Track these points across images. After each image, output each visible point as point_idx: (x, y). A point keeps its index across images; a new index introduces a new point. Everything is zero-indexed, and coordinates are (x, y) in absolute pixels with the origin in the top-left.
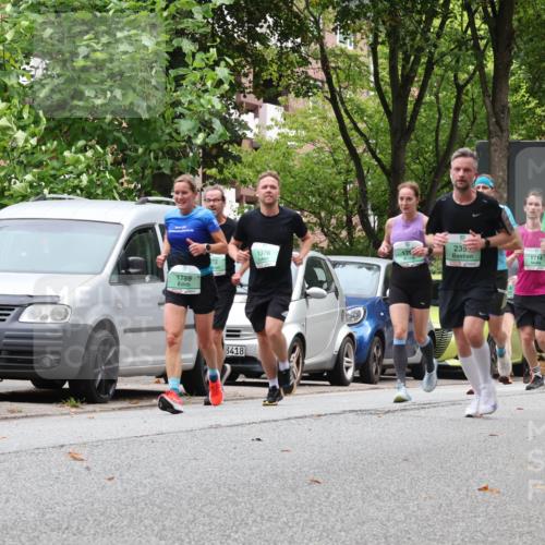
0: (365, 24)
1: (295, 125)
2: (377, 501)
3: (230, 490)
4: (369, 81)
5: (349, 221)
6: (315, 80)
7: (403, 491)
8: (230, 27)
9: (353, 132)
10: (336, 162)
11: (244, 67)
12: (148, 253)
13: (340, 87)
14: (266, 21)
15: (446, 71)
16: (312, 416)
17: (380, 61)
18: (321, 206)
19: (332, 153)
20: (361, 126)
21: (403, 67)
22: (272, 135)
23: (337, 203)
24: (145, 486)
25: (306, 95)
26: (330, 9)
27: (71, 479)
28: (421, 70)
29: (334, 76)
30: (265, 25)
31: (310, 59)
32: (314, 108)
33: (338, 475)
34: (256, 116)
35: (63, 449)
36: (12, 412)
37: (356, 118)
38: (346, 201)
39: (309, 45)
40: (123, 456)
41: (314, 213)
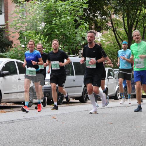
0: (121, 12)
1: (105, 37)
2: (126, 128)
3: (91, 125)
6: (109, 26)
7: (133, 125)
8: (89, 14)
9: (119, 39)
10: (115, 46)
11: (92, 23)
12: (70, 69)
13: (115, 28)
14: (97, 12)
15: (141, 23)
16: (110, 107)
17: (125, 21)
18: (111, 57)
19: (114, 44)
20: (120, 37)
21: (131, 23)
22: (99, 40)
23: (115, 56)
24: (71, 125)
25: (107, 30)
26: (113, 9)
27: (53, 123)
28: (135, 23)
29: (114, 25)
31: (108, 21)
32: (109, 33)
33: (117, 122)
35: (51, 116)
37: (119, 35)
39: (108, 18)
40: (65, 117)
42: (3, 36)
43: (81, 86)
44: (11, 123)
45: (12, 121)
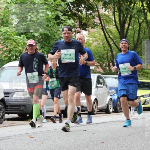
0: (111, 6)
1: (92, 36)
2: (121, 148)
3: (78, 146)
4: (113, 23)
5: (109, 65)
6: (97, 23)
7: (129, 145)
8: (71, 8)
9: (109, 38)
10: (104, 47)
11: (76, 20)
13: (104, 25)
14: (82, 6)
15: (136, 19)
16: (101, 123)
17: (116, 17)
18: (100, 60)
19: (103, 45)
20: (111, 36)
21: (123, 18)
23: (105, 59)
24: (53, 145)
25: (94, 28)
26: (101, 2)
27: (31, 143)
28: (128, 19)
29: (102, 22)
31: (96, 17)
32: (97, 31)
33: (110, 141)
35: (28, 135)
36: (12, 124)
37: (109, 34)
38: (108, 59)
39: (95, 13)
40: (46, 136)
41: (98, 62)
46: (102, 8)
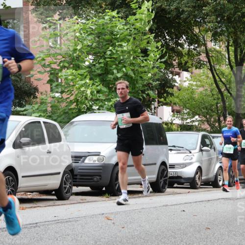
0: (223, 37)
1: (196, 80)
2: (234, 237)
3: (172, 232)
4: (226, 61)
5: (219, 119)
6: (203, 61)
8: (168, 41)
9: (220, 82)
10: (213, 95)
11: (174, 57)
13: (214, 64)
14: (183, 38)
16: (206, 201)
17: (230, 53)
18: (207, 113)
19: (211, 91)
20: (223, 80)
21: (240, 55)
22: (186, 84)
23: (214, 112)
24: (137, 231)
25: (200, 68)
26: (209, 32)
27: (107, 228)
29: (211, 60)
30: (183, 40)
31: (201, 53)
32: (203, 73)
33: (218, 226)
34: (179, 77)
35: (103, 215)
36: (83, 200)
37: (221, 77)
38: (218, 111)
39: (201, 47)
40: (128, 218)
41: (204, 116)
42: (21, 79)
43: (155, 164)
44: (34, 227)
45: (36, 223)
46: (211, 41)
